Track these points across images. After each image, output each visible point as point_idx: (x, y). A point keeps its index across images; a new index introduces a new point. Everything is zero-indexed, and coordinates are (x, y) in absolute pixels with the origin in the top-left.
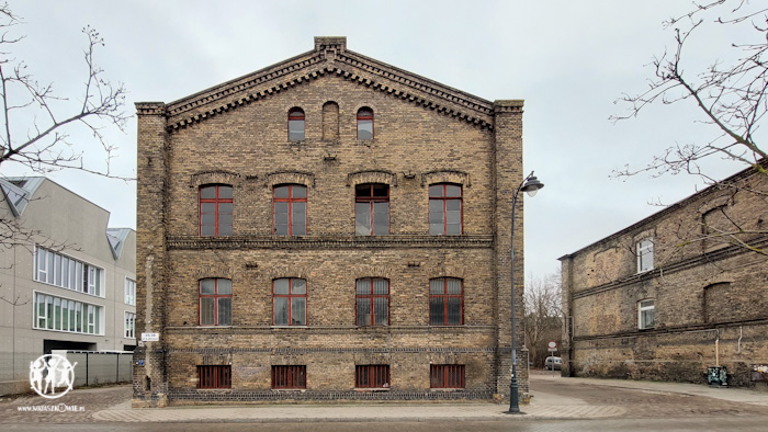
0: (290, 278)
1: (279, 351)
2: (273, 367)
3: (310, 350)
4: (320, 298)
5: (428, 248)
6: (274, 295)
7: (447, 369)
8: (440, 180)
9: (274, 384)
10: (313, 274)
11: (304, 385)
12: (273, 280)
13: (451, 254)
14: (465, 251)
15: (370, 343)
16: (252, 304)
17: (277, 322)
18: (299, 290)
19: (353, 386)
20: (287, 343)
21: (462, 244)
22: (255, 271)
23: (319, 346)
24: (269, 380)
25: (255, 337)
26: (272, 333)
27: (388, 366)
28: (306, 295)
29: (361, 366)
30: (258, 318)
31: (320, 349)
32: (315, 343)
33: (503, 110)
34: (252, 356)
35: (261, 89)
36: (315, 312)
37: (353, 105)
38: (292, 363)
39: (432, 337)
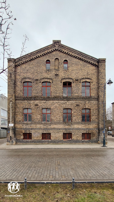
0: (46, 108)
1: (44, 129)
2: (42, 134)
3: (52, 129)
4: (54, 114)
5: (82, 100)
6: (42, 113)
7: (86, 134)
8: (85, 81)
9: (42, 139)
10: (52, 107)
11: (50, 139)
12: (42, 109)
13: (87, 102)
14: (91, 101)
15: (67, 127)
16: (37, 116)
17: (43, 121)
18: (49, 112)
19: (62, 139)
20: (46, 127)
21: (90, 99)
22: (38, 106)
23: (54, 128)
24: (41, 137)
25: (38, 125)
26: (42, 124)
27: (71, 133)
28: (50, 113)
29: (65, 133)
30: (38, 120)
31: (54, 129)
32: (53, 127)
33: (101, 61)
34: (37, 130)
35: (39, 55)
36: (53, 118)
37: (62, 59)
38: (47, 133)
39: (83, 125)
